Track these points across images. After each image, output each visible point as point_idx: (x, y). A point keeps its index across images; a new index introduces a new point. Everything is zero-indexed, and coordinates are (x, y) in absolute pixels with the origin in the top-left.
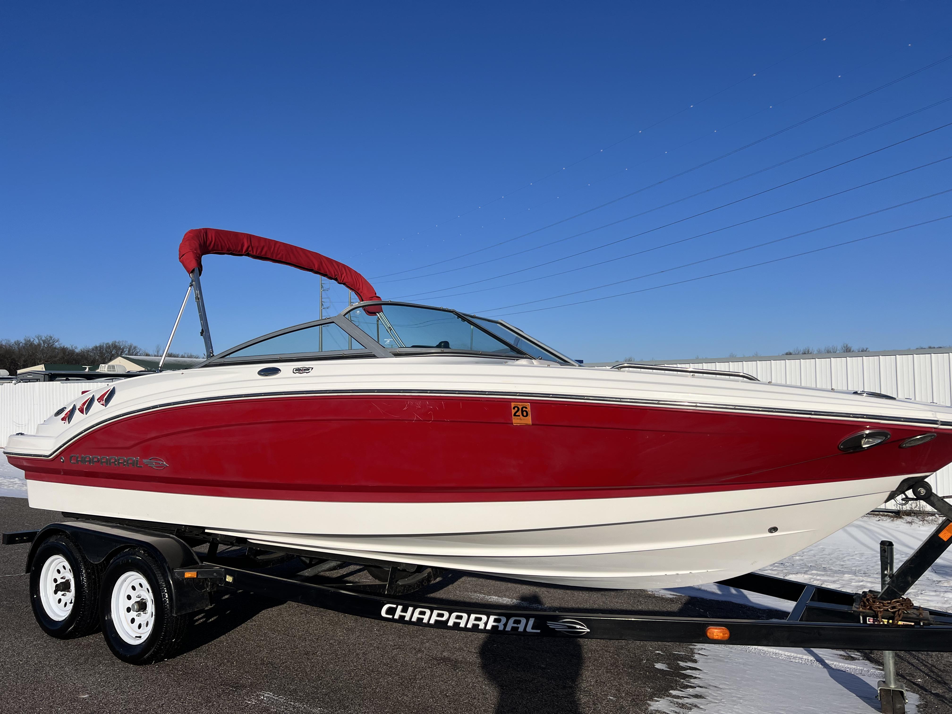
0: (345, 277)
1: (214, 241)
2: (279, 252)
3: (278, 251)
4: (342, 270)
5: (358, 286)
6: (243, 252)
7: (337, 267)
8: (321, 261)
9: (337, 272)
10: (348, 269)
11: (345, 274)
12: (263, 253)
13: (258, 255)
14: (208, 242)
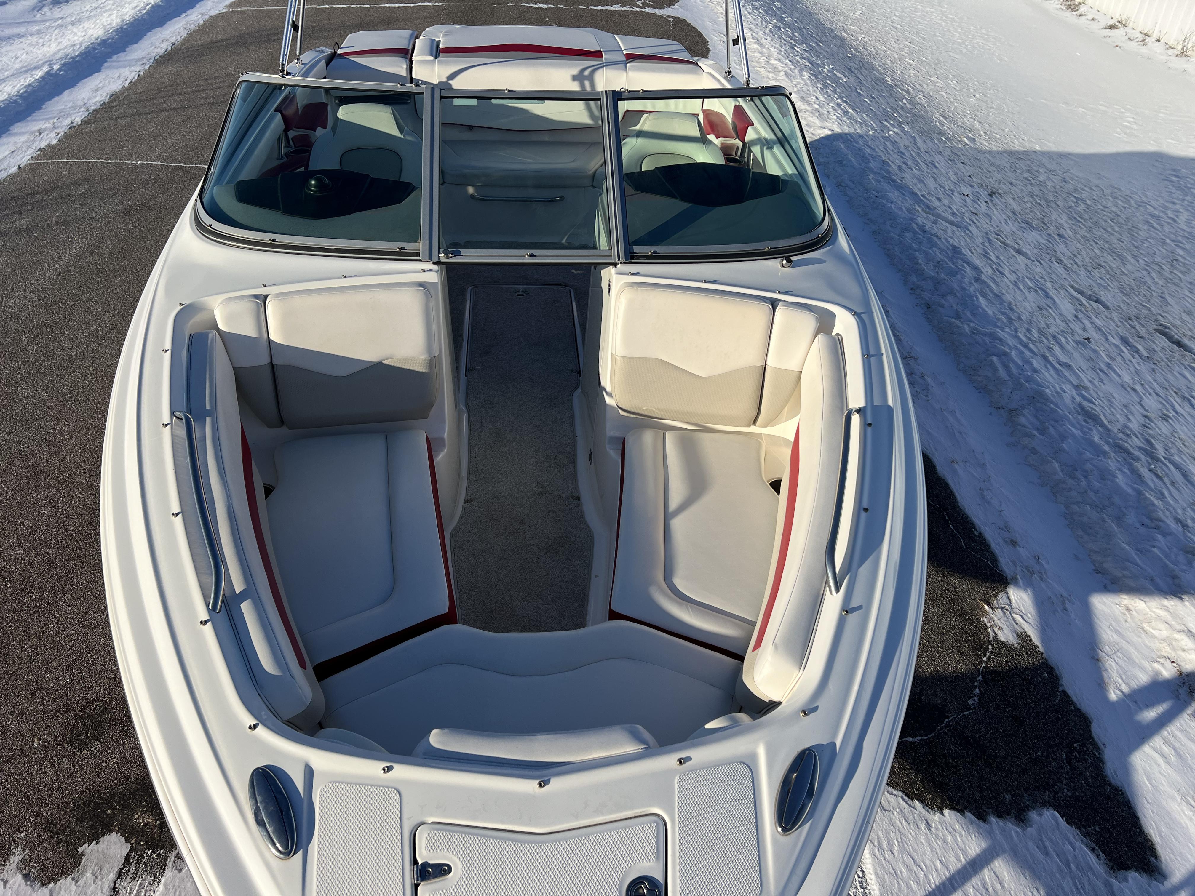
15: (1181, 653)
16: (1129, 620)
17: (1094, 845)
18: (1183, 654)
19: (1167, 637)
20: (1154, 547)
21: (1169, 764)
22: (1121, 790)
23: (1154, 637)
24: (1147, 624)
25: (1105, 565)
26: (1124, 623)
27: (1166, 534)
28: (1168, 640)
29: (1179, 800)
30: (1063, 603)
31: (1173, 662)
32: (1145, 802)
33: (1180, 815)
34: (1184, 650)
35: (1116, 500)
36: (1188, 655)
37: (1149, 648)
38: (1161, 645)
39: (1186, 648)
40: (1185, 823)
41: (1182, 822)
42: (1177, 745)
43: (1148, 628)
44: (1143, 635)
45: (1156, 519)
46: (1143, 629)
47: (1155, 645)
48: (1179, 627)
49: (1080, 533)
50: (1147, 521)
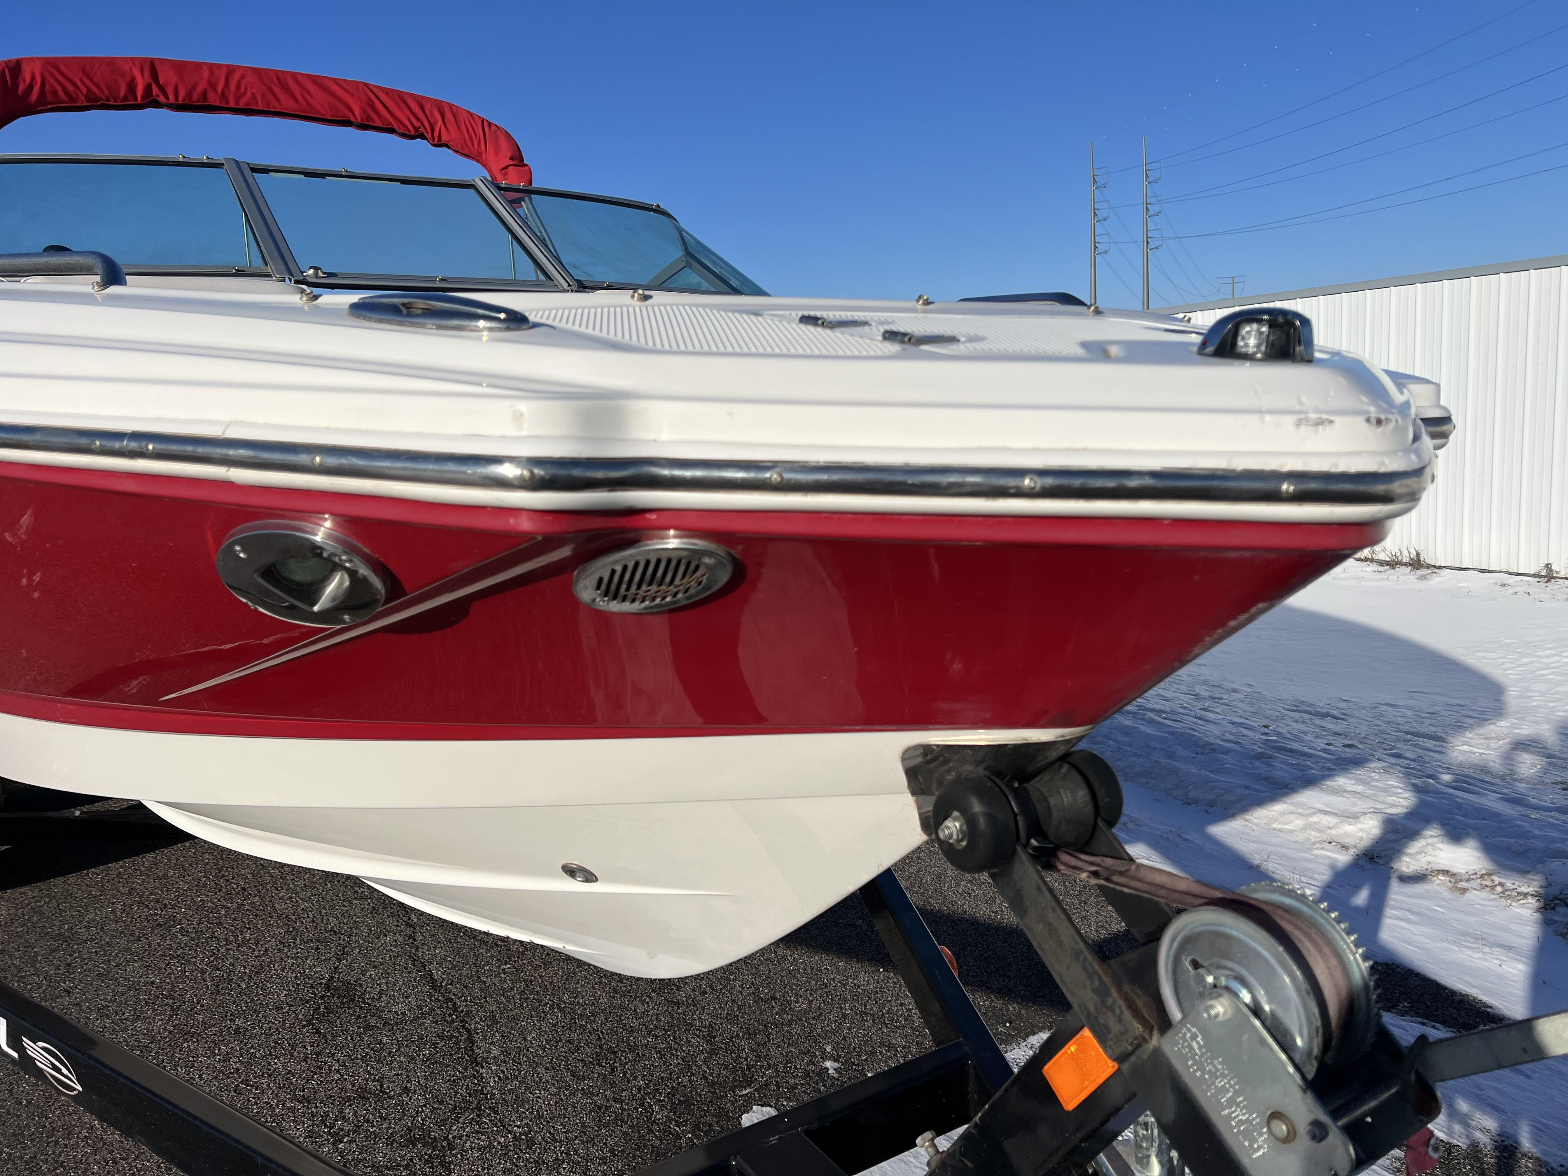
0: (442, 130)
1: (39, 83)
2: (242, 90)
3: (238, 87)
4: (432, 114)
5: (476, 146)
6: (139, 99)
7: (417, 110)
8: (370, 99)
9: (418, 119)
10: (452, 111)
11: (440, 122)
12: (195, 96)
13: (183, 100)
14: (21, 88)
15: (1330, 831)
16: (1255, 828)
17: (1420, 1019)
18: (1333, 832)
19: (1305, 825)
20: (1224, 765)
21: (1415, 923)
22: (1394, 964)
23: (1292, 831)
24: (1276, 824)
25: (1191, 795)
26: (1252, 833)
27: (1227, 752)
28: (1308, 826)
29: (1456, 948)
30: (1180, 836)
31: (1330, 843)
32: (1427, 964)
33: (1471, 961)
34: (1330, 828)
35: (1154, 744)
36: (1338, 830)
37: (1296, 842)
38: (1305, 834)
39: (1330, 825)
40: (1486, 966)
41: (1480, 966)
42: (1404, 905)
43: (1280, 826)
44: (1280, 834)
45: (1206, 745)
46: (1275, 829)
47: (1301, 837)
48: (1310, 811)
49: (1143, 780)
50: (1200, 750)
